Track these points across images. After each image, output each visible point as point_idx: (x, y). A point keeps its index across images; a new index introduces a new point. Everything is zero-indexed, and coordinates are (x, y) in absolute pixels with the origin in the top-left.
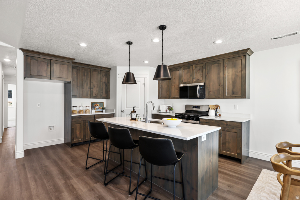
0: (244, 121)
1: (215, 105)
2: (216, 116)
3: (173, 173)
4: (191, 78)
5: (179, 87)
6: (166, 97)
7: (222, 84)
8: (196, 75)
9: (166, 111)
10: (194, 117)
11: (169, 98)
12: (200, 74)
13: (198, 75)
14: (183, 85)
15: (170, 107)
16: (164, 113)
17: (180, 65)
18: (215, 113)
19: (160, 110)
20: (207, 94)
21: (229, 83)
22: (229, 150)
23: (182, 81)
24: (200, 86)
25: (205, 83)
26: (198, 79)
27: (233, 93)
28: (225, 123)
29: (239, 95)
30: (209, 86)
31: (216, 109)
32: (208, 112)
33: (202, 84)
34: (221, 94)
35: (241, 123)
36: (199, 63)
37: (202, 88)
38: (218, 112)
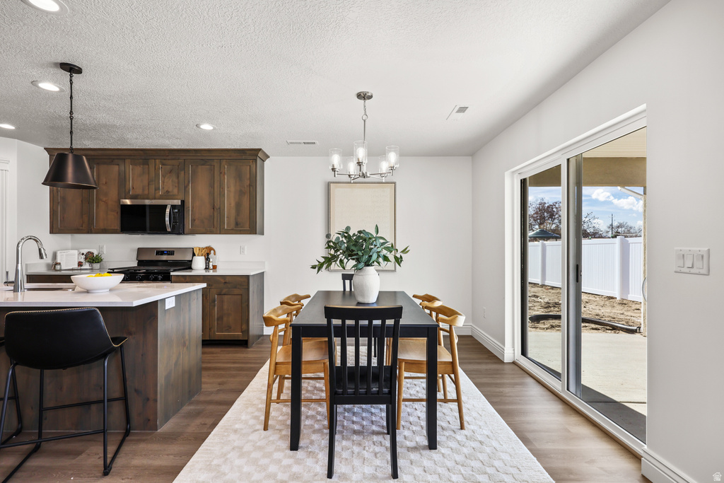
0: (252, 274)
1: (206, 248)
2: (207, 268)
3: (101, 388)
4: (152, 187)
5: (120, 206)
6: (78, 229)
7: (217, 205)
8: (163, 182)
9: (80, 264)
10: (158, 273)
11: (90, 231)
12: (172, 181)
13: (166, 183)
14: (132, 202)
15: (93, 253)
16: (72, 270)
17: (120, 152)
18: (206, 263)
19: (57, 264)
20: (189, 225)
21: (230, 204)
22: (229, 328)
23: (127, 190)
24: (173, 207)
25: (183, 202)
26: (168, 192)
27: (237, 224)
28: (222, 280)
29: (247, 227)
30: (193, 207)
31: (208, 254)
32: (191, 261)
33: (178, 202)
34: (214, 226)
35: (248, 276)
36: (169, 157)
37: (176, 211)
38: (211, 260)
